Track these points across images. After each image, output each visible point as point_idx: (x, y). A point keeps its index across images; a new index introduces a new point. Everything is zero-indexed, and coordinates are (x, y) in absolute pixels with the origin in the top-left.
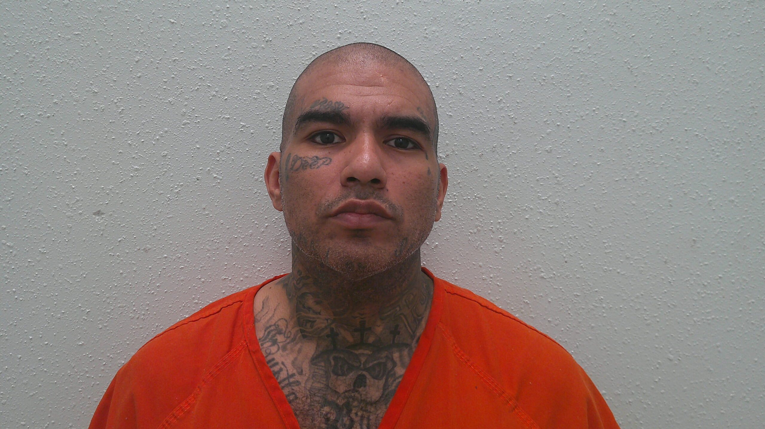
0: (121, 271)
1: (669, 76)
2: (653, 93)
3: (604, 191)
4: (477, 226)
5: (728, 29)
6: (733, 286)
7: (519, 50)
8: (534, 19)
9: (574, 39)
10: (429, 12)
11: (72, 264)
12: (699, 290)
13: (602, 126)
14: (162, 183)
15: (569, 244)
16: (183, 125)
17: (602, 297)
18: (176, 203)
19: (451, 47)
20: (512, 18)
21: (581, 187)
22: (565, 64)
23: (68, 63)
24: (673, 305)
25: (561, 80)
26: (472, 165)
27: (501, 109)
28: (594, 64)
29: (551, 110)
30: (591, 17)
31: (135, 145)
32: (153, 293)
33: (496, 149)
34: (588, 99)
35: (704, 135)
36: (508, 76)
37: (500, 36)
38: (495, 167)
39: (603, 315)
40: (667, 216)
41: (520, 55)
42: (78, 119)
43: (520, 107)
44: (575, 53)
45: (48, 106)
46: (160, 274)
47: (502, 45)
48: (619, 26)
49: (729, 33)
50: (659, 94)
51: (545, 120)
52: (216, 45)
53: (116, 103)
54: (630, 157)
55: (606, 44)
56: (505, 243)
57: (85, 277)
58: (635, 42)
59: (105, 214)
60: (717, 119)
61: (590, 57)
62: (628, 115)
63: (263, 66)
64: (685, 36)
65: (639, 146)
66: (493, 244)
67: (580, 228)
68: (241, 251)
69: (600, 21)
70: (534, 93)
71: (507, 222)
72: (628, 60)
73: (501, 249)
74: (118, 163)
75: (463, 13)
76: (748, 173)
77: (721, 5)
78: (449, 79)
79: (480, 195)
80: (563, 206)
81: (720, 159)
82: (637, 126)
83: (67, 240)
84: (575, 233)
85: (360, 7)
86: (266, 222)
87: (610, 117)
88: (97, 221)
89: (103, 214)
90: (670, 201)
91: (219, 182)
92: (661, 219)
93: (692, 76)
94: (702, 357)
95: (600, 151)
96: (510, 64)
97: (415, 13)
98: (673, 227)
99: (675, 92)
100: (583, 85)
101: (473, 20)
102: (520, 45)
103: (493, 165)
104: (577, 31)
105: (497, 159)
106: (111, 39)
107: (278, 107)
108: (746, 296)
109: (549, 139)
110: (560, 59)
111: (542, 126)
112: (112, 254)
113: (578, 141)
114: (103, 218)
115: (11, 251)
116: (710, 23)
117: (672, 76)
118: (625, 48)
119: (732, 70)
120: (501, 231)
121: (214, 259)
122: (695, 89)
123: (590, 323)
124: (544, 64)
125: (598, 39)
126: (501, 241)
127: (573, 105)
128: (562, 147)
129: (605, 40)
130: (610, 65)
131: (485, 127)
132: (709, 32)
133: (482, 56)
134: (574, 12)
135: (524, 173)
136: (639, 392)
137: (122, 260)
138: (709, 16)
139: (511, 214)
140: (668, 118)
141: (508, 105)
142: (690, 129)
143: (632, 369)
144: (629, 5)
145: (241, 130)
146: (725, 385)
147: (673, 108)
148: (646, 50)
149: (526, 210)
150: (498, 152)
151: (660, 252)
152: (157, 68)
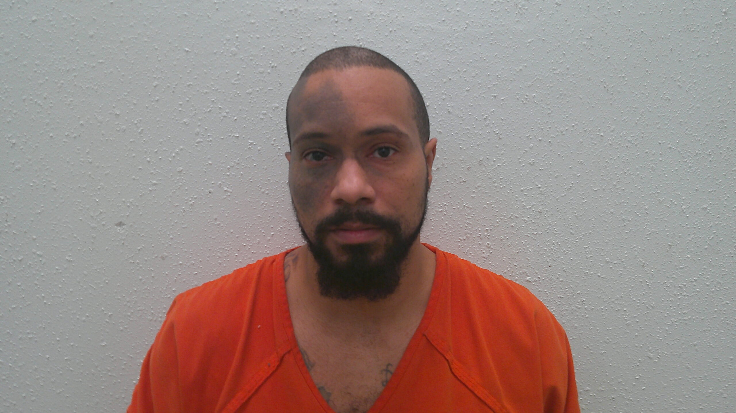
0: (141, 277)
1: (643, 93)
2: (627, 109)
3: (584, 200)
4: (466, 234)
5: (698, 50)
6: (708, 288)
7: (502, 71)
8: (516, 43)
9: (554, 61)
10: (420, 39)
11: (96, 271)
12: (675, 292)
13: (581, 140)
14: (178, 196)
15: (552, 249)
16: (197, 143)
17: (584, 299)
18: (190, 214)
19: (440, 70)
20: (495, 43)
21: (562, 196)
22: (545, 84)
23: (93, 89)
24: (652, 306)
25: (542, 99)
26: (461, 177)
27: (487, 126)
28: (572, 83)
29: (533, 126)
30: (569, 41)
31: (153, 162)
32: (169, 297)
33: (483, 162)
34: (567, 116)
35: (677, 147)
36: (492, 96)
37: (485, 59)
38: (482, 178)
39: (585, 316)
40: (643, 223)
41: (503, 76)
42: (101, 139)
43: (503, 123)
44: (554, 74)
45: (75, 127)
46: (175, 280)
47: (487, 67)
48: (595, 49)
49: (699, 54)
50: (634, 111)
51: (528, 135)
52: (227, 71)
53: (136, 124)
54: (608, 169)
55: (583, 65)
56: (492, 249)
57: (107, 283)
58: (610, 63)
59: (125, 225)
60: (688, 133)
61: (569, 77)
62: (605, 130)
63: (269, 89)
64: (657, 57)
65: (616, 158)
66: (482, 250)
67: (562, 235)
68: (249, 258)
69: (578, 44)
70: (517, 111)
71: (494, 230)
72: (604, 80)
73: (489, 254)
74: (138, 178)
75: (450, 39)
76: (720, 182)
77: (691, 28)
78: (438, 99)
79: (468, 205)
80: (546, 214)
81: (693, 170)
82: (613, 140)
83: (91, 249)
84: (558, 239)
85: (357, 35)
86: (272, 231)
87: (589, 132)
88: (118, 231)
89: (124, 225)
90: (646, 209)
91: (229, 195)
92: (638, 226)
93: (665, 93)
94: (680, 355)
95: (579, 163)
96: (494, 85)
97: (407, 40)
98: (650, 233)
99: (649, 108)
100: (563, 103)
101: (460, 45)
102: (503, 67)
103: (480, 177)
104: (557, 54)
105: (484, 171)
106: (132, 67)
107: (282, 126)
108: (720, 297)
109: (532, 152)
110: (541, 80)
111: (525, 141)
112: (132, 261)
113: (559, 155)
114: (124, 228)
115: (41, 259)
116: (680, 44)
117: (646, 94)
118: (601, 69)
119: (702, 88)
120: (489, 237)
121: (225, 265)
122: (667, 106)
123: (574, 324)
124: (526, 84)
125: (576, 60)
126: (489, 247)
127: (554, 121)
128: (544, 160)
129: (582, 62)
130: (588, 85)
131: (472, 142)
132: (679, 53)
133: (469, 78)
134: (553, 36)
135: (509, 184)
136: (621, 389)
137: (141, 267)
138: (679, 38)
139: (497, 222)
140: (643, 132)
141: (493, 122)
142: (663, 142)
143: (614, 367)
144: (604, 29)
145: (249, 147)
146: (703, 382)
147: (647, 123)
148: (621, 70)
149: (512, 218)
150: (484, 165)
151: (638, 257)
152: (173, 92)
